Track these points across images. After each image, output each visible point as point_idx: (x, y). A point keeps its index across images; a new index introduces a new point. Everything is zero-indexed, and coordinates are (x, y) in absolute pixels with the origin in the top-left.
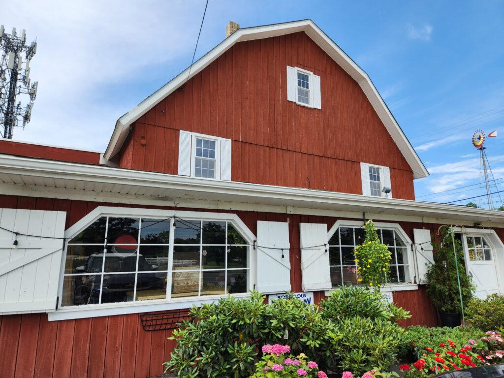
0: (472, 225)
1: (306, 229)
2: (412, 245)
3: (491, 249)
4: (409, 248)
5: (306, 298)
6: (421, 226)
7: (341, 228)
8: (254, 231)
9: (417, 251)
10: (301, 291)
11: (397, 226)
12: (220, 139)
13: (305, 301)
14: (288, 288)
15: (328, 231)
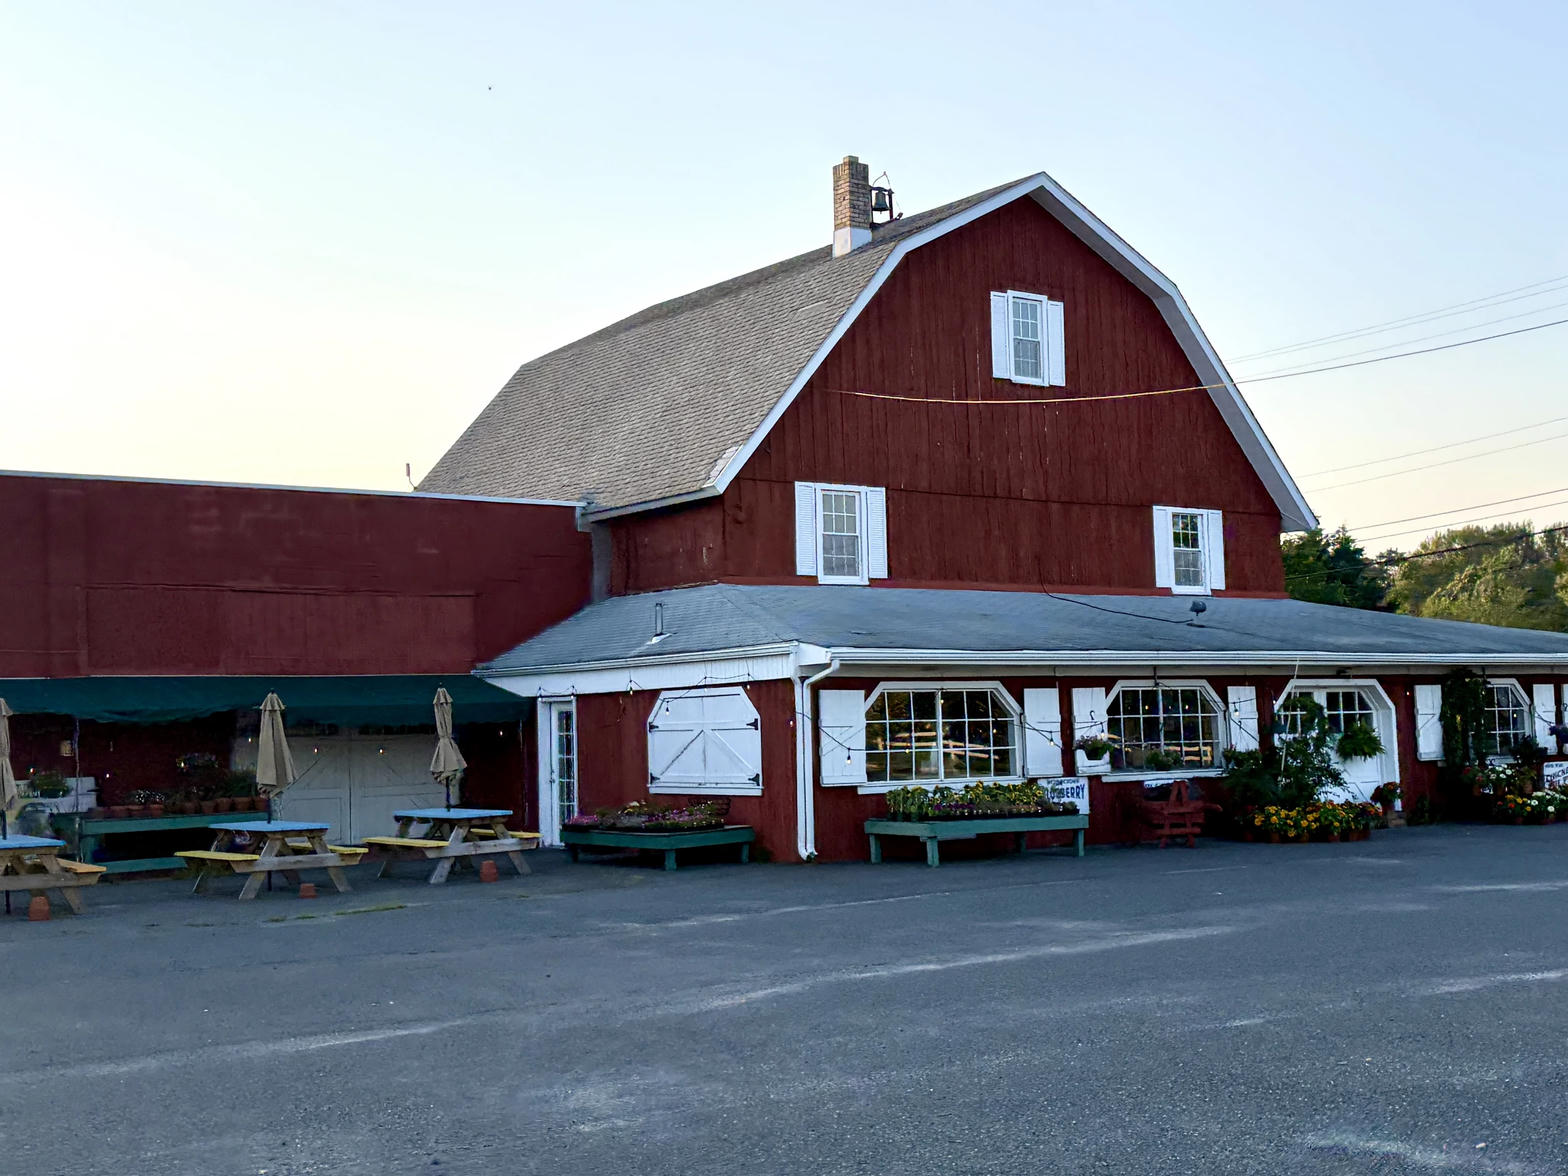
0: (1334, 673)
1: (1079, 695)
2: (1225, 712)
3: (1374, 712)
4: (1220, 715)
5: (1079, 785)
6: (1240, 681)
7: (1123, 691)
8: (1021, 701)
9: (1232, 722)
10: (1075, 776)
11: (1204, 683)
12: (863, 489)
13: (1077, 787)
14: (1060, 771)
15: (1107, 695)
